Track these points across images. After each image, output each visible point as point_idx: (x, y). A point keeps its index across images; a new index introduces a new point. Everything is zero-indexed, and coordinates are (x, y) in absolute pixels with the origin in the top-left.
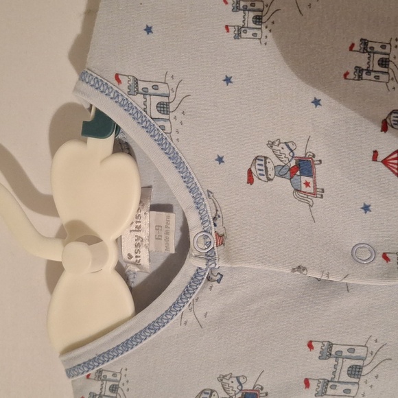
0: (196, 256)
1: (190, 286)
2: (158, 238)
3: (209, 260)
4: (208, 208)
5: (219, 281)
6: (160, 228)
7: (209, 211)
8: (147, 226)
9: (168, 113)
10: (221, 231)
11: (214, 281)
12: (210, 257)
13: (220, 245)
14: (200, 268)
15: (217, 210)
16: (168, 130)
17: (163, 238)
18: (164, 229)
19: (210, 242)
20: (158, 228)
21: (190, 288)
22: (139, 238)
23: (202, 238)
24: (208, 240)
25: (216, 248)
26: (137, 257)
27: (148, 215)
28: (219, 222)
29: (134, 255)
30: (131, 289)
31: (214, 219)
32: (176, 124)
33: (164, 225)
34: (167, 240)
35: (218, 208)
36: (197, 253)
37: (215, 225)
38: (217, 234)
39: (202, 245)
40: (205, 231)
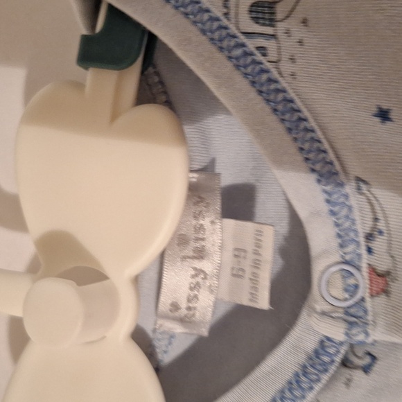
0: (324, 314)
1: (305, 374)
2: (237, 274)
3: (351, 324)
4: (356, 215)
5: (366, 369)
6: (242, 254)
7: (358, 222)
8: (217, 248)
9: (272, 22)
10: (383, 265)
11: (356, 367)
12: (354, 317)
13: (378, 294)
14: (329, 339)
15: (376, 219)
16: (273, 55)
17: (248, 275)
18: (251, 256)
19: (356, 287)
20: (239, 253)
21: (303, 378)
22: (199, 272)
23: (338, 276)
24: (351, 281)
25: (368, 299)
26: (189, 308)
27: (218, 226)
28: (379, 244)
29: (183, 305)
30: (158, 369)
31: (369, 237)
32: (288, 45)
33: (250, 247)
34: (255, 280)
35: (380, 216)
36: (326, 308)
37: (370, 251)
38: (373, 270)
39: (338, 292)
40: (346, 263)
